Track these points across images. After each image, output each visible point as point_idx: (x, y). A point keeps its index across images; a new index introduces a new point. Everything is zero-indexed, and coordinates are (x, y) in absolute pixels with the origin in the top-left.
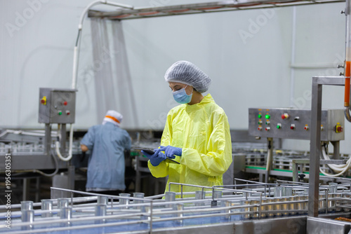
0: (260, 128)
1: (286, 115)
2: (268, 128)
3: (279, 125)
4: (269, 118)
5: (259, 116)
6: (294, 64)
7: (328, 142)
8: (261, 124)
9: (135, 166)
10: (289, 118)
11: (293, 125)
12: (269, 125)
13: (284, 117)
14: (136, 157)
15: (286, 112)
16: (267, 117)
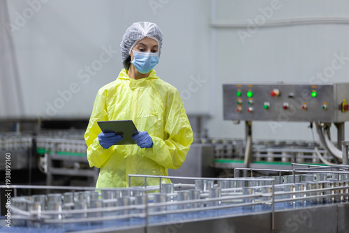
0: (240, 108)
1: (276, 92)
2: (251, 109)
3: (267, 104)
4: (252, 97)
5: (239, 94)
6: (215, 22)
7: (330, 124)
8: (241, 104)
9: (45, 167)
10: (280, 95)
11: (286, 104)
12: (252, 105)
13: (274, 95)
14: (46, 156)
15: (276, 87)
16: (249, 94)
